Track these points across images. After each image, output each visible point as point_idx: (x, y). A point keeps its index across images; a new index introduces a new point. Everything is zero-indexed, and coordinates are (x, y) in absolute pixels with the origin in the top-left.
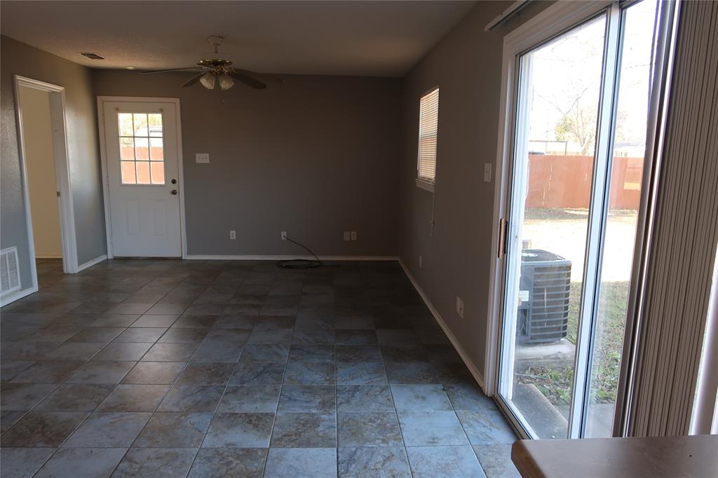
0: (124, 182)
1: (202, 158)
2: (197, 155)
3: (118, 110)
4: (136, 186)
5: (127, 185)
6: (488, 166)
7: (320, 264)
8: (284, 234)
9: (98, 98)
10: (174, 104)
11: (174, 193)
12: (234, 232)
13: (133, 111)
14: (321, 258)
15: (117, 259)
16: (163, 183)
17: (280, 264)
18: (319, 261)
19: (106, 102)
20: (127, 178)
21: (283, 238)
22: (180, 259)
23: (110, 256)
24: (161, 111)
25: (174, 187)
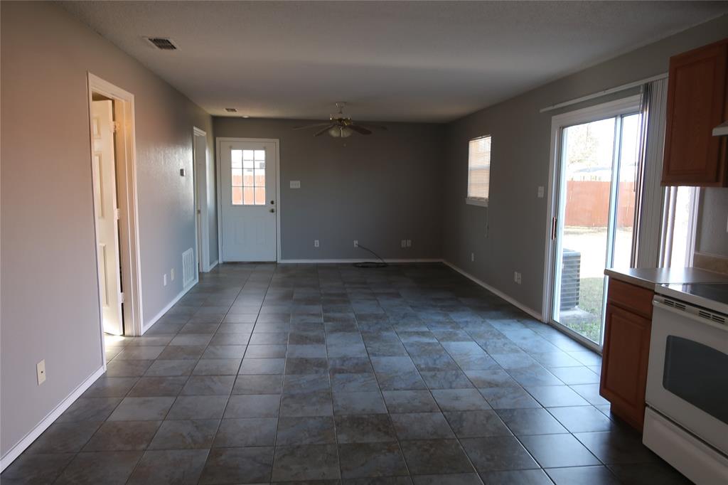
0: (234, 203)
1: (295, 184)
2: (291, 182)
3: (231, 148)
4: (243, 206)
5: (235, 206)
6: (541, 189)
7: (385, 265)
8: (356, 242)
9: (217, 138)
10: (275, 143)
11: (272, 211)
12: (318, 241)
13: (243, 148)
14: (387, 261)
15: (225, 264)
16: (264, 203)
17: (355, 265)
18: (385, 263)
19: (223, 141)
20: (236, 201)
21: (355, 245)
22: (275, 263)
23: (220, 261)
24: (264, 148)
25: (273, 207)
